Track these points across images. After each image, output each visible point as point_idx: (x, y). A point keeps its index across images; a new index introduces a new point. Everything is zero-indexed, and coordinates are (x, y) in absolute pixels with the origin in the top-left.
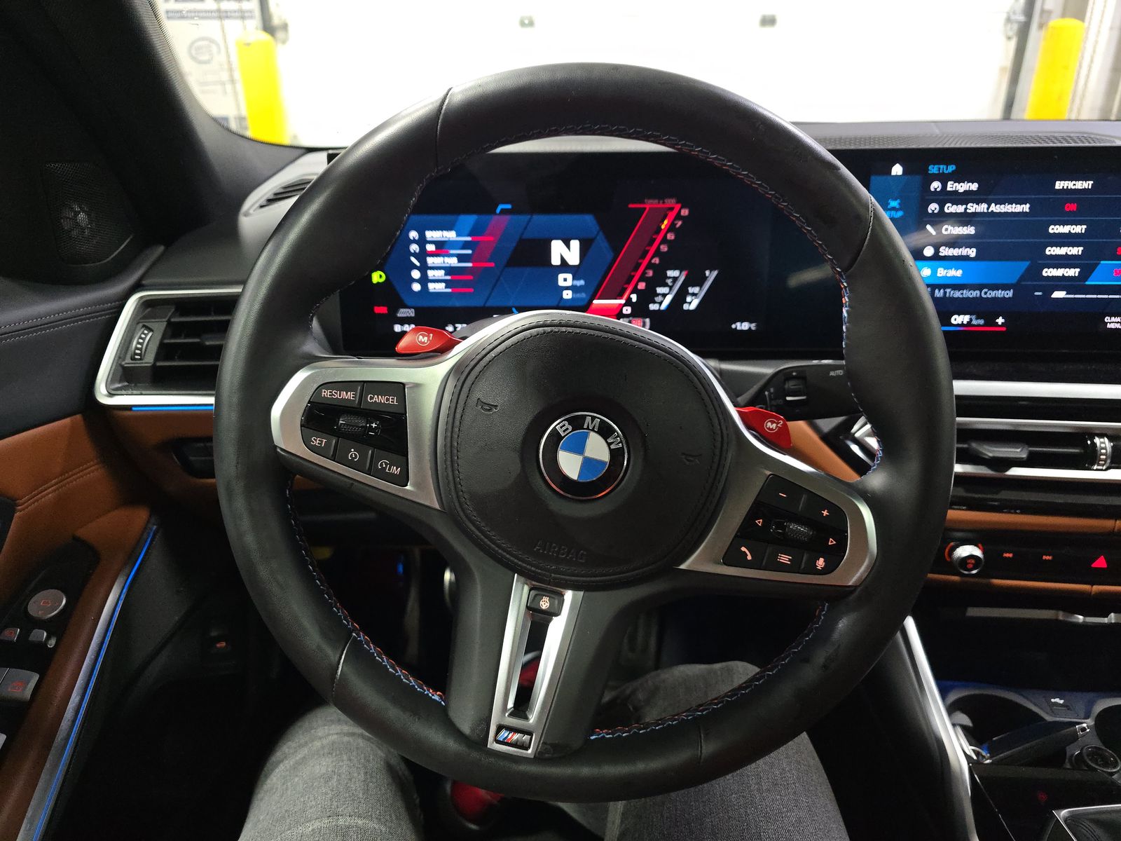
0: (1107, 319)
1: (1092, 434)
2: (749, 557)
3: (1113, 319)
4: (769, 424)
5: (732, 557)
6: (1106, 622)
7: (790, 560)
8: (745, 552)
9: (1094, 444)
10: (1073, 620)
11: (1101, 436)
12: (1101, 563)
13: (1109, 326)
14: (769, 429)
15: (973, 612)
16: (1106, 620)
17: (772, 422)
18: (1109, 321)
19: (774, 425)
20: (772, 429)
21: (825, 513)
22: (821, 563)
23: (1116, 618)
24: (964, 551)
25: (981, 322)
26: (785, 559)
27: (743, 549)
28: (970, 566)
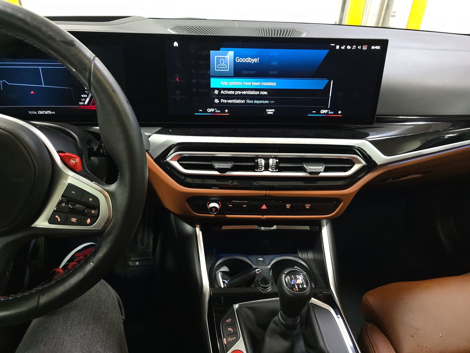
0: (267, 110)
1: (258, 157)
2: (59, 220)
3: (269, 110)
4: (72, 161)
5: (52, 220)
6: (272, 229)
7: (76, 220)
8: (57, 218)
9: (258, 162)
10: (260, 229)
11: (261, 158)
12: (264, 207)
13: (268, 113)
14: (72, 163)
15: (224, 228)
16: (272, 228)
17: (73, 160)
18: (268, 111)
19: (74, 161)
20: (73, 163)
21: (91, 199)
22: (89, 221)
23: (276, 227)
24: (212, 205)
25: (219, 111)
26: (74, 220)
27: (57, 216)
28: (214, 211)
